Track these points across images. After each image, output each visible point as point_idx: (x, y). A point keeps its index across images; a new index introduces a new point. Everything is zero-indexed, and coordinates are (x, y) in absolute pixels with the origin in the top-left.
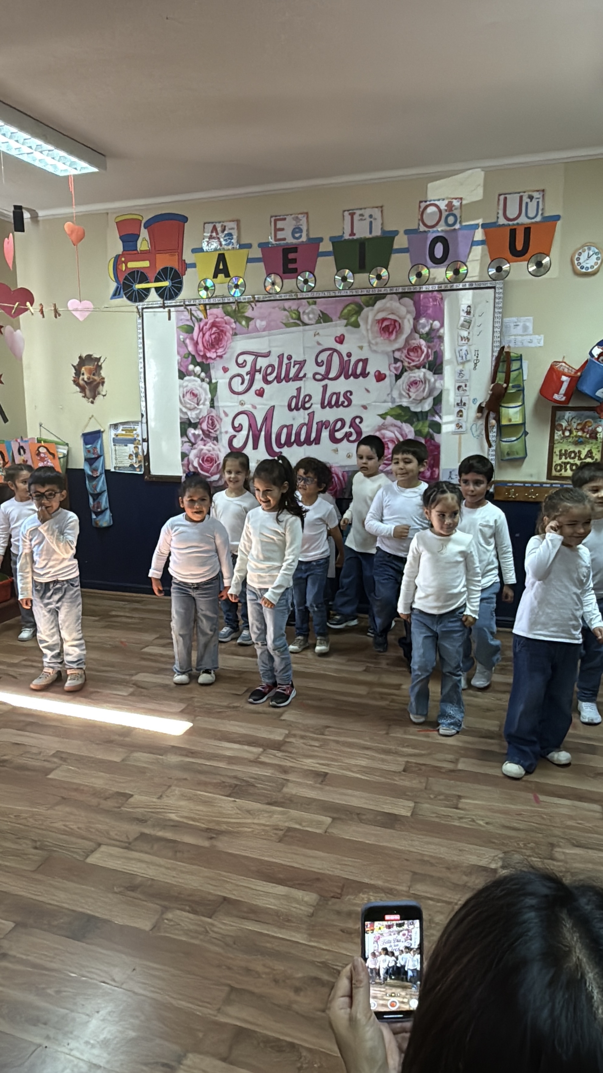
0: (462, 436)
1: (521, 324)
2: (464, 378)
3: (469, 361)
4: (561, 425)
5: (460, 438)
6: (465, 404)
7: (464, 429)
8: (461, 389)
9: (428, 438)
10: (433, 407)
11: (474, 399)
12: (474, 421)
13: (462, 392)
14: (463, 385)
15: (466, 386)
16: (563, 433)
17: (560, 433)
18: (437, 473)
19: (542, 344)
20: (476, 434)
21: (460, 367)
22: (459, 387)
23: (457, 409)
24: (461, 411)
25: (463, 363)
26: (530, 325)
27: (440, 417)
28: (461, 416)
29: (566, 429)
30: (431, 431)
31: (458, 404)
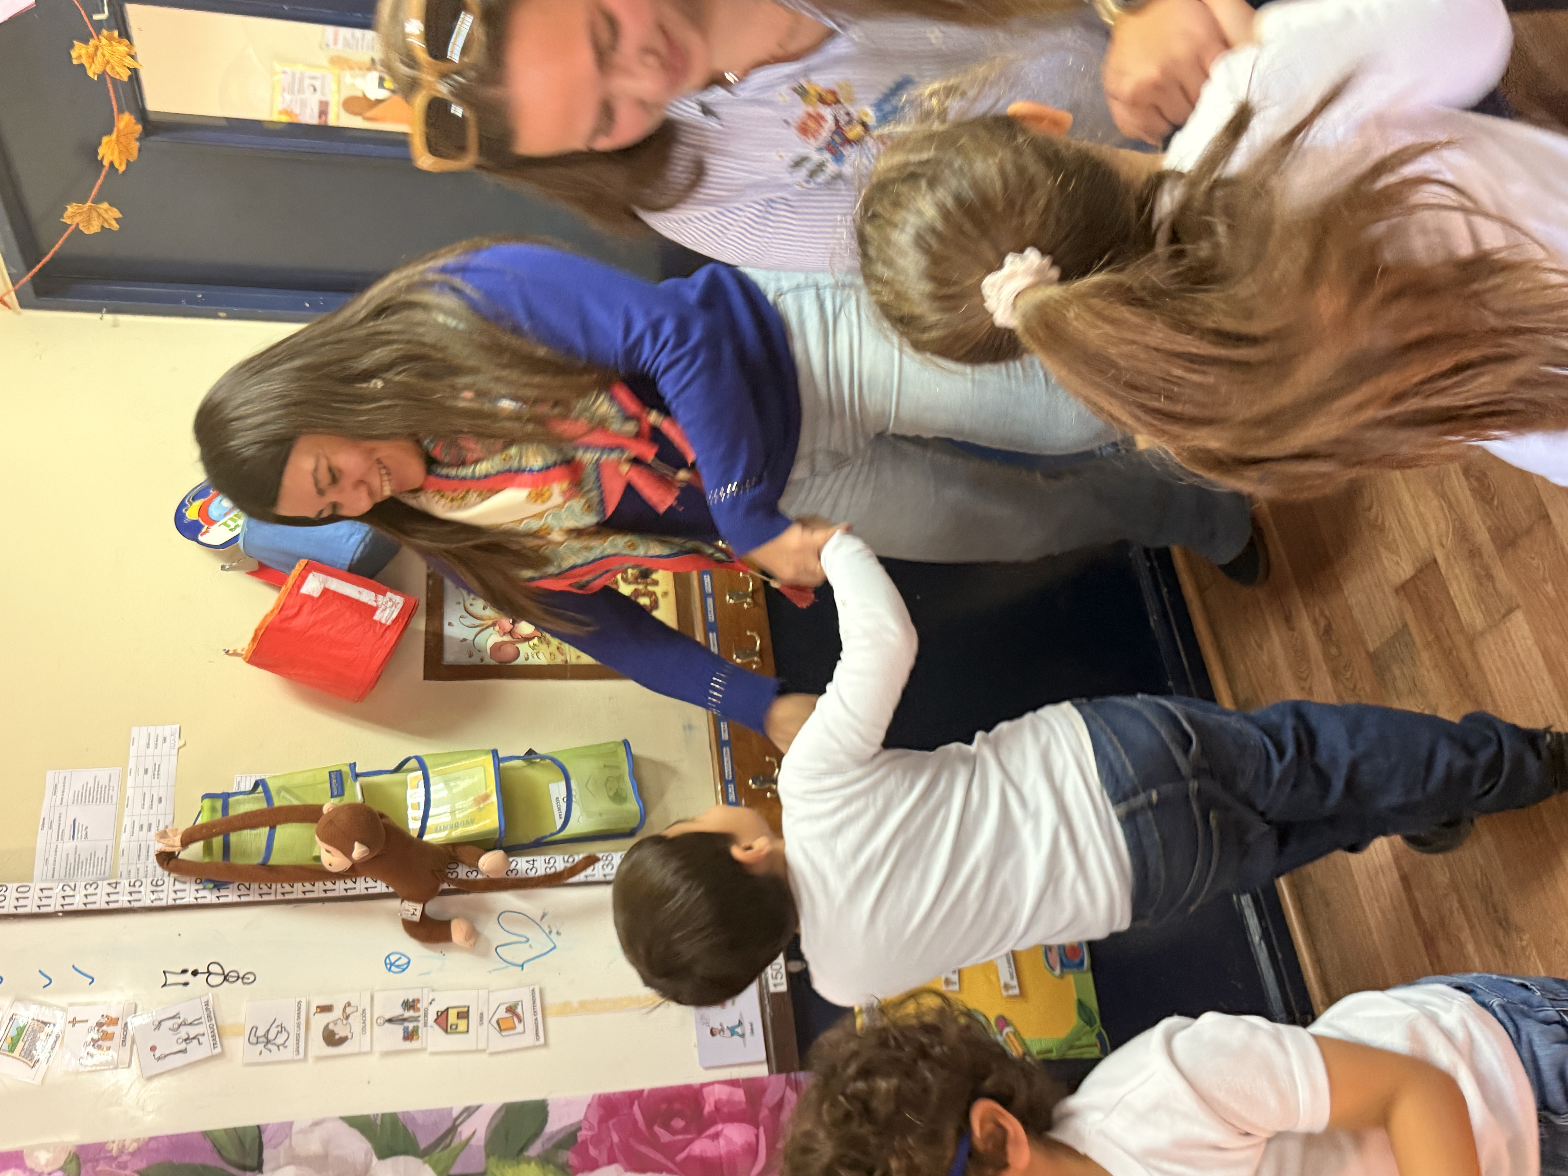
0: (549, 999)
1: (75, 812)
2: (291, 1026)
3: (210, 1012)
4: (497, 647)
5: (566, 1009)
6: (409, 1005)
7: (523, 996)
8: (340, 1032)
9: (567, 1156)
10: (423, 1154)
11: (390, 965)
12: (484, 954)
13: (355, 1021)
14: (320, 1021)
15: (326, 1009)
16: (527, 639)
17: (524, 648)
18: (722, 1093)
19: (168, 730)
20: (539, 941)
21: (237, 1045)
22: (331, 1039)
23: (432, 1036)
24: (442, 1018)
25: (218, 1034)
26: (82, 778)
27: (469, 1111)
28: (464, 1015)
29: (511, 633)
30: (535, 1150)
31: (409, 1036)
